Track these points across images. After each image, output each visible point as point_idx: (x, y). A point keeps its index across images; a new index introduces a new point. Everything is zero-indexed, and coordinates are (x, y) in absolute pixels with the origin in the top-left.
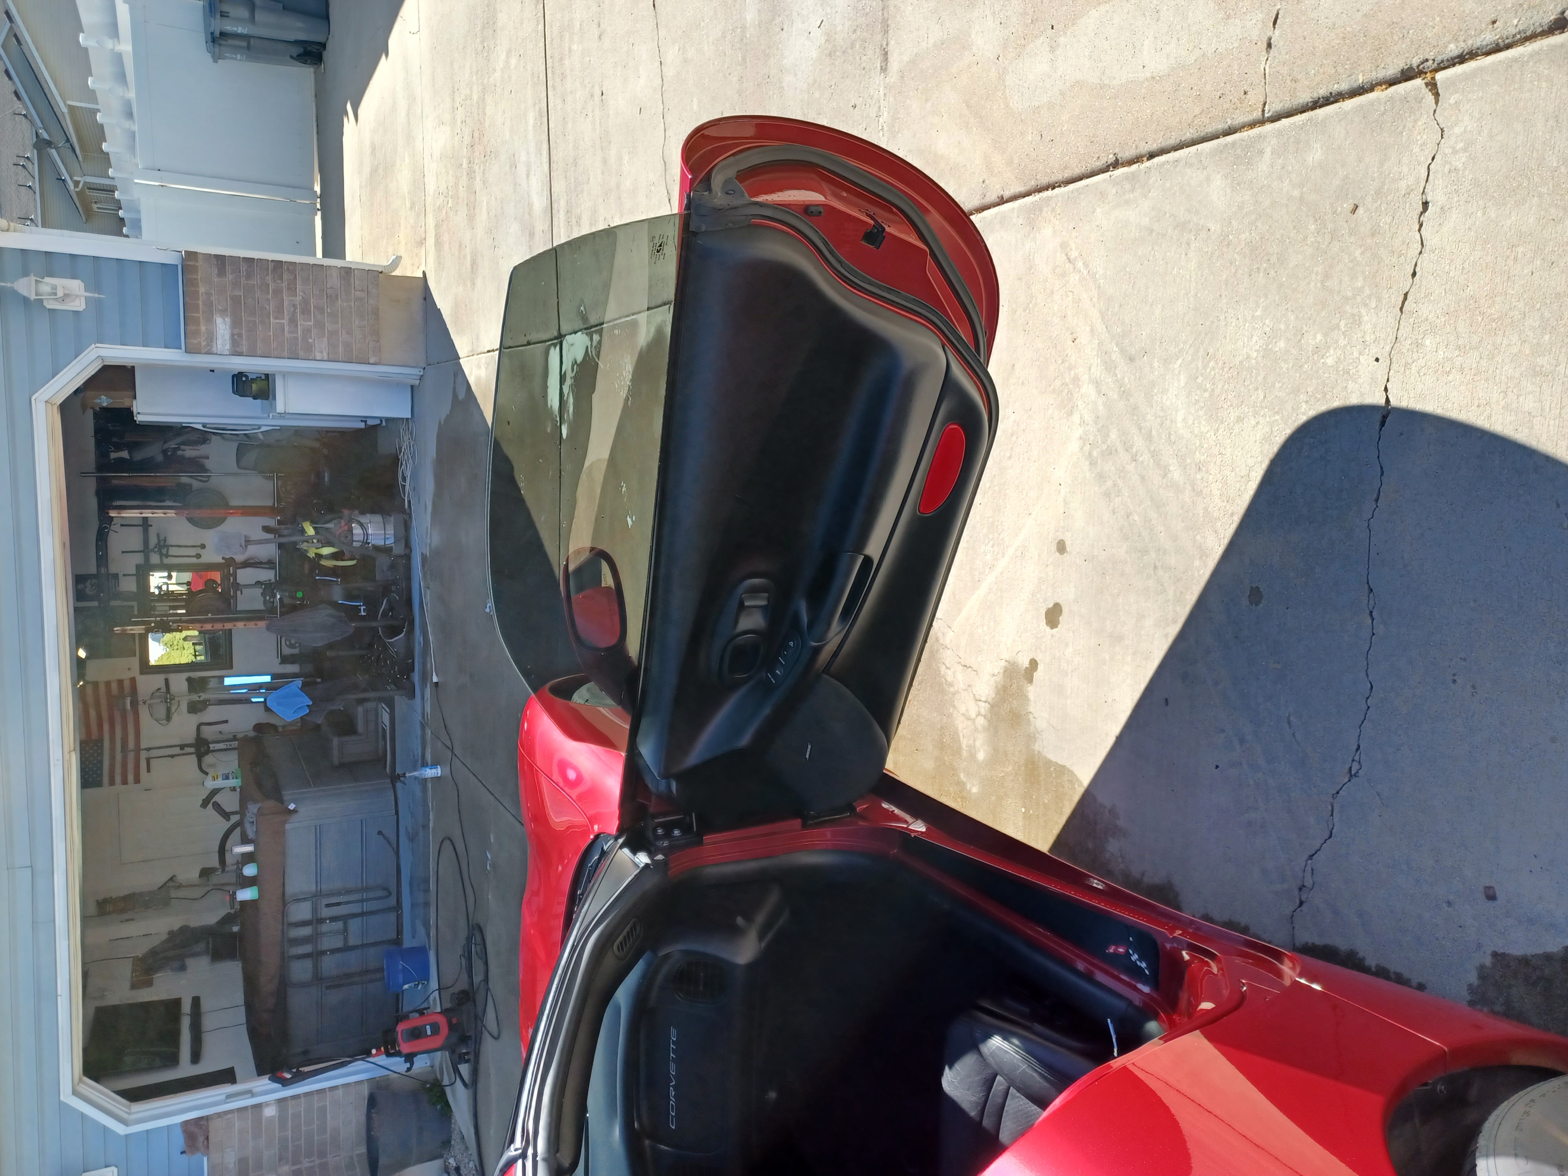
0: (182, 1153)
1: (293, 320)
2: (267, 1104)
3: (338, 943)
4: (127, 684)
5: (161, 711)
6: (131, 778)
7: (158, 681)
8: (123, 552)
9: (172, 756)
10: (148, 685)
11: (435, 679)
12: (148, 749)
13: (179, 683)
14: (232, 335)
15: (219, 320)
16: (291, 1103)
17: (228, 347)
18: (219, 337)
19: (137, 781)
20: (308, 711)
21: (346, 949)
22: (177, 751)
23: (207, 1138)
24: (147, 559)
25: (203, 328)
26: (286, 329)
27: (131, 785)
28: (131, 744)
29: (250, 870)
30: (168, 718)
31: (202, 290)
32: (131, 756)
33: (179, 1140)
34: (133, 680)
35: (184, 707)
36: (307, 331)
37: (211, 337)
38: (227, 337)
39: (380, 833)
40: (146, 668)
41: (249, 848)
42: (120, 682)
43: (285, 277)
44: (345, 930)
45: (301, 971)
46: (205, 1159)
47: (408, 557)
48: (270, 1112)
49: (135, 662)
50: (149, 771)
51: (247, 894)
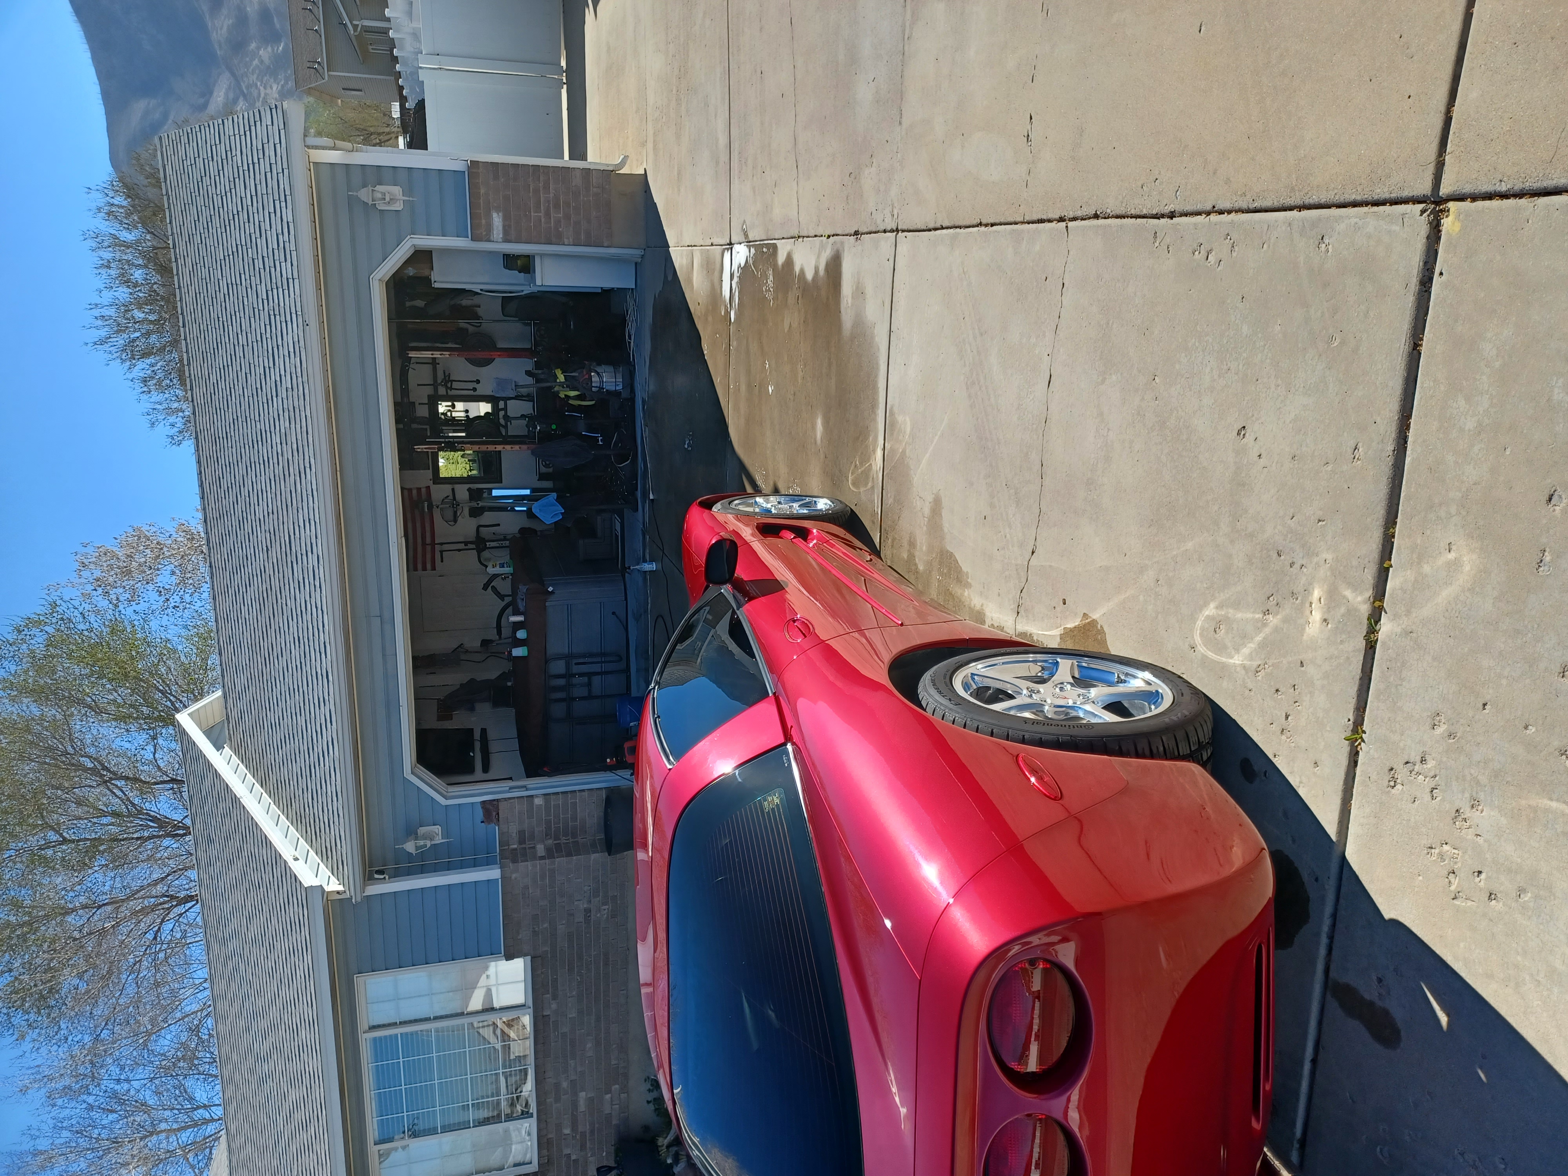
0: (482, 822)
1: (548, 214)
2: (537, 796)
3: (584, 692)
4: (424, 491)
5: (449, 514)
6: (429, 566)
7: (446, 489)
8: (418, 385)
9: (459, 550)
10: (439, 493)
11: (651, 497)
12: (442, 544)
13: (462, 493)
14: (504, 227)
15: (495, 215)
16: (552, 797)
17: (501, 236)
18: (495, 228)
19: (434, 568)
20: (561, 517)
21: (590, 697)
22: (462, 546)
23: (498, 814)
24: (436, 390)
25: (483, 222)
26: (543, 220)
27: (429, 572)
28: (428, 540)
29: (521, 634)
30: (455, 520)
31: (482, 191)
32: (429, 548)
33: (480, 814)
34: (428, 488)
35: (466, 511)
36: (558, 222)
37: (489, 227)
38: (501, 228)
39: (614, 613)
40: (437, 479)
41: (520, 618)
42: (419, 490)
43: (542, 178)
44: (589, 684)
45: (557, 711)
46: (497, 828)
47: (632, 400)
48: (538, 801)
49: (429, 473)
50: (442, 561)
51: (519, 652)
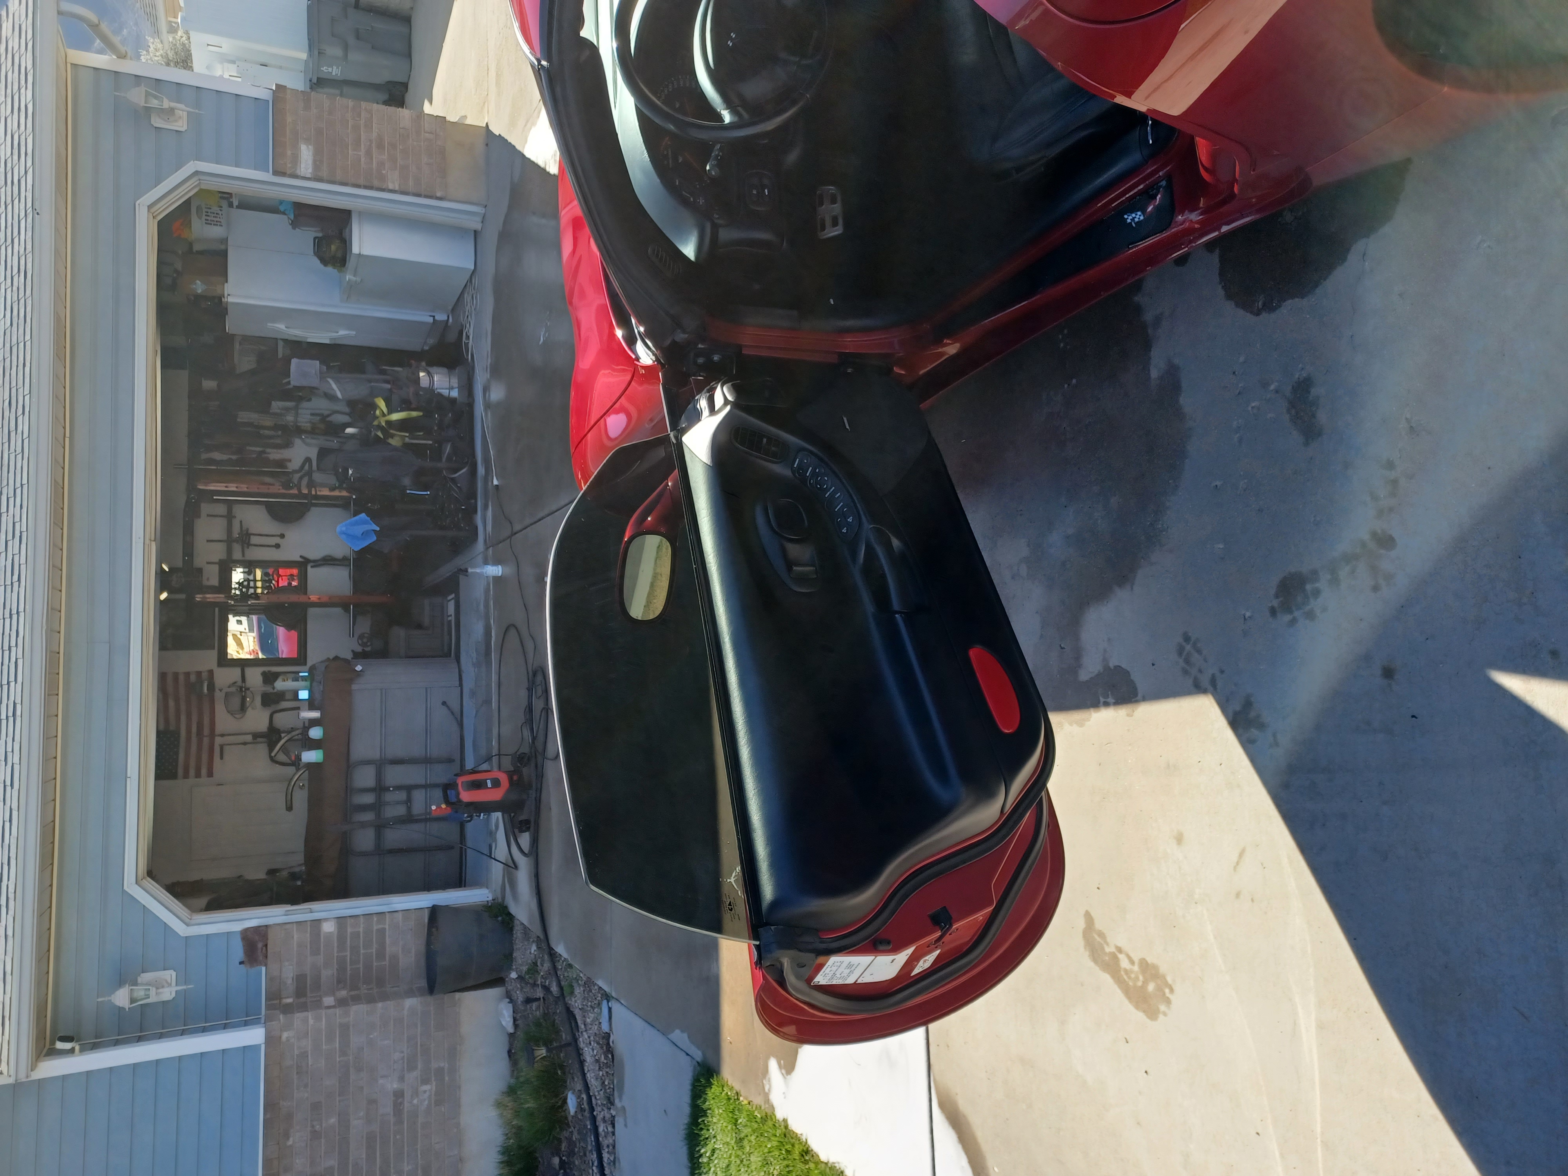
0: (241, 963)
1: (369, 153)
2: (326, 920)
3: (401, 811)
4: (205, 675)
5: (236, 702)
6: (204, 771)
7: (235, 674)
8: (208, 541)
9: (245, 744)
10: (225, 677)
11: (495, 482)
12: (222, 735)
13: (254, 677)
14: (315, 161)
15: (303, 147)
16: (349, 921)
17: (310, 170)
18: (303, 161)
19: (210, 774)
20: (375, 538)
21: (409, 819)
22: (249, 738)
23: (266, 946)
24: (229, 551)
25: (289, 153)
26: (363, 160)
27: (204, 779)
28: (206, 731)
29: (316, 733)
30: (243, 708)
31: (289, 119)
32: (206, 741)
33: (238, 951)
34: (211, 672)
35: (258, 700)
36: (381, 164)
37: (296, 159)
38: (310, 162)
39: (444, 703)
40: (224, 660)
41: (315, 714)
42: (199, 673)
43: (363, 114)
44: (409, 801)
45: (364, 840)
46: (264, 969)
47: (471, 405)
48: (329, 927)
49: (213, 655)
50: (222, 758)
51: (311, 756)
